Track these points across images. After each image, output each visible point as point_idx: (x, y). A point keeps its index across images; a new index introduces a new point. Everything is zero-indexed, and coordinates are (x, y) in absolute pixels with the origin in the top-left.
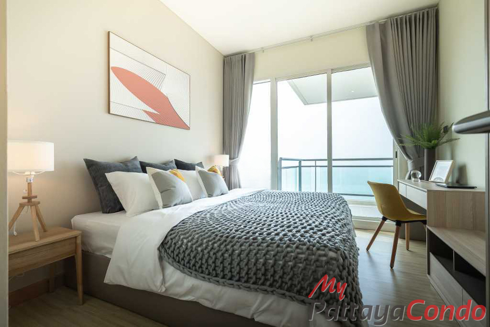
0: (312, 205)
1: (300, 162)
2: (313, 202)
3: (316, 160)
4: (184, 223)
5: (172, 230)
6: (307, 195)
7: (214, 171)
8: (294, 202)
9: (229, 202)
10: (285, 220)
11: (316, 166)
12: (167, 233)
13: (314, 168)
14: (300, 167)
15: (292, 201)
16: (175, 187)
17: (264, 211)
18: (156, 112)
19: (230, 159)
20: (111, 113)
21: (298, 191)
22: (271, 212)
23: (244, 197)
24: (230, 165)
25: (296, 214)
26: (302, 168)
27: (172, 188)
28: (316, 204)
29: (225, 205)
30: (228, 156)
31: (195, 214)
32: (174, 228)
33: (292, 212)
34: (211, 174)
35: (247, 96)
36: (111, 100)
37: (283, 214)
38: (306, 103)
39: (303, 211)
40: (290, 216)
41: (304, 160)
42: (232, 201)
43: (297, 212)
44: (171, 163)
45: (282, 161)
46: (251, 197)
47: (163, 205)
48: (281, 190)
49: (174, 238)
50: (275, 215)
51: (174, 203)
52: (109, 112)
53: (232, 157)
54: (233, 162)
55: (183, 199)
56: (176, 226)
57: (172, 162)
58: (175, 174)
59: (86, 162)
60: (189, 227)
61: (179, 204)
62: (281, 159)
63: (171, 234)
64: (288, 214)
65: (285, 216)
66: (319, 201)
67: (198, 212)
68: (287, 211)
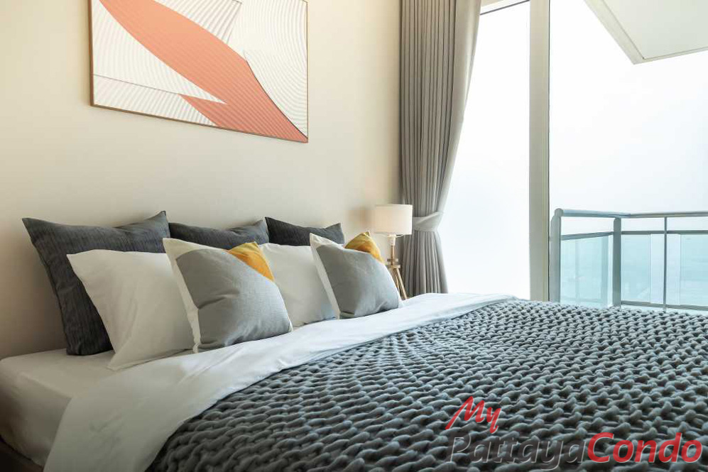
0: (660, 362)
1: (617, 222)
2: (664, 347)
3: (665, 216)
4: (224, 409)
5: (184, 429)
6: (640, 320)
7: (361, 248)
8: (594, 348)
9: (389, 336)
10: (558, 425)
11: (667, 232)
12: (165, 439)
13: (663, 235)
14: (617, 234)
15: (591, 343)
16: (236, 292)
17: (489, 378)
18: (216, 100)
19: (416, 214)
20: (96, 102)
21: (610, 304)
22: (510, 384)
23: (440, 321)
24: (416, 232)
25: (602, 402)
26: (623, 237)
27: (226, 296)
28: (677, 357)
29: (374, 348)
30: (409, 209)
31: (273, 376)
32: (192, 425)
33: (586, 388)
34: (351, 254)
35: (463, 47)
36: (95, 72)
37: (555, 394)
38: (638, 57)
39: (628, 386)
40: (577, 407)
41: (630, 216)
42: (398, 335)
43: (604, 391)
44: (254, 229)
45: (564, 219)
46: (461, 322)
47: (203, 342)
48: (558, 299)
49: (185, 457)
50: (521, 400)
51: (234, 336)
52: (91, 103)
53: (423, 209)
54: (426, 221)
55: (259, 325)
56: (199, 417)
57: (257, 224)
58: (244, 257)
59: (27, 228)
60: (233, 426)
61: (249, 339)
62: (560, 213)
63: (178, 444)
64: (573, 396)
65: (558, 408)
66: (687, 345)
67: (284, 371)
68: (568, 386)
